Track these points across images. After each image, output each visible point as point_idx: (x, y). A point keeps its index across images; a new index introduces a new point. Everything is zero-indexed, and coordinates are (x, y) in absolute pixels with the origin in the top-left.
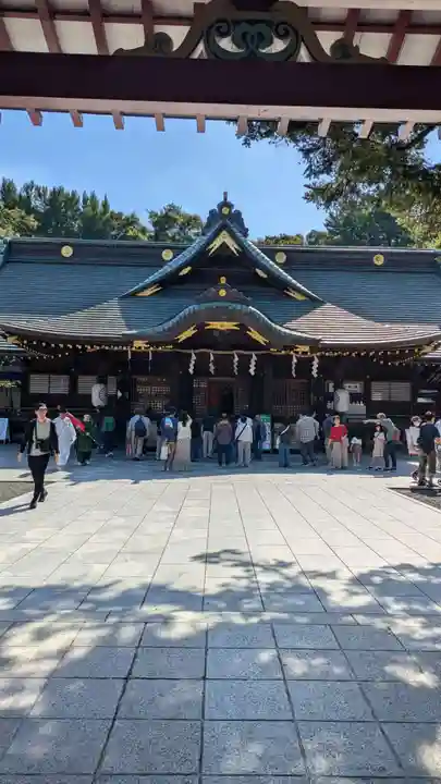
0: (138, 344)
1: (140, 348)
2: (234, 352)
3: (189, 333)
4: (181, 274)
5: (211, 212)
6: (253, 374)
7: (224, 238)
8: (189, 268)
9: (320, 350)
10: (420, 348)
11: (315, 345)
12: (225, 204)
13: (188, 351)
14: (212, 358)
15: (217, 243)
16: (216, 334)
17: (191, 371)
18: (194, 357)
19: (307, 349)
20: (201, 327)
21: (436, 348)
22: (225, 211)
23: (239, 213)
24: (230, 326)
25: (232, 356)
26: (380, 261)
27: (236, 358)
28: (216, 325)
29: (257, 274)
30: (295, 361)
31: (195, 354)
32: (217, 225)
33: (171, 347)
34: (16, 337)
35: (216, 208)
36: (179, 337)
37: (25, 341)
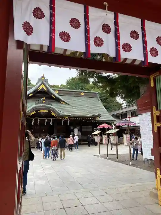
2: (46, 118)
3: (33, 113)
4: (30, 95)
6: (51, 124)
7: (43, 86)
8: (32, 94)
9: (71, 118)
10: (96, 117)
11: (69, 117)
12: (43, 77)
14: (39, 120)
15: (40, 88)
16: (42, 113)
17: (33, 124)
18: (33, 120)
19: (67, 117)
20: (37, 111)
21: (100, 117)
22: (43, 79)
23: (47, 80)
24: (45, 111)
25: (45, 120)
26: (83, 94)
27: (46, 120)
28: (41, 111)
29: (52, 97)
30: (63, 121)
31: (34, 119)
32: (41, 82)
33: (27, 117)
35: (40, 78)
36: (30, 114)
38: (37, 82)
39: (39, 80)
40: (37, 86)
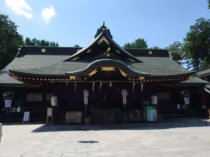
0: (71, 77)
1: (72, 79)
2: (110, 82)
3: (94, 72)
4: (87, 52)
5: (98, 30)
7: (104, 39)
8: (90, 50)
9: (149, 79)
10: (188, 77)
11: (147, 77)
12: (104, 27)
13: (91, 82)
14: (101, 84)
15: (101, 41)
17: (93, 89)
18: (94, 84)
19: (143, 78)
20: (99, 70)
22: (104, 29)
23: (109, 30)
24: (111, 69)
25: (109, 83)
28: (105, 69)
29: (117, 52)
30: (134, 84)
31: (94, 82)
32: (101, 34)
33: (86, 79)
34: (17, 76)
35: (100, 28)
36: (90, 74)
37: (21, 78)
38: (96, 34)
39: (99, 31)
40: (97, 38)
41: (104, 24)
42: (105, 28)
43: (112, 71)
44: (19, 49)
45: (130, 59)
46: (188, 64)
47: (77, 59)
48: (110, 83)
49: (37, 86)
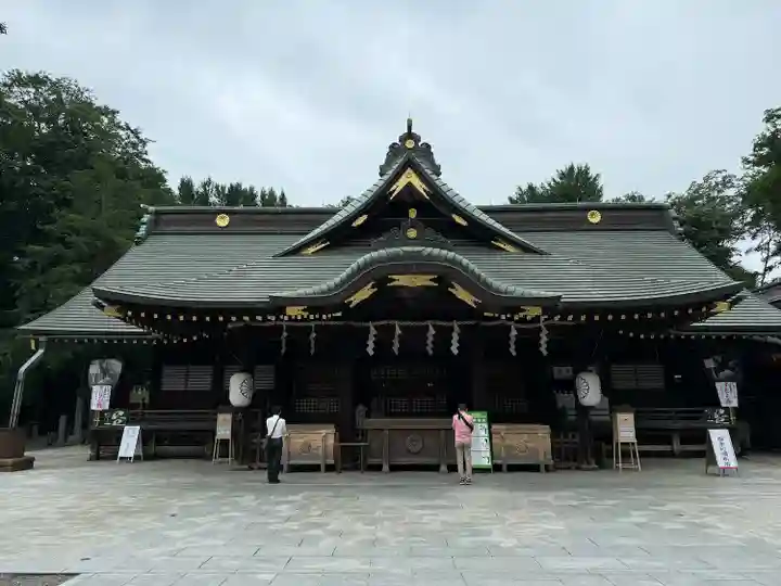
0: (293, 311)
1: (296, 317)
2: (429, 323)
3: (365, 293)
4: (354, 225)
5: (393, 147)
7: (410, 178)
8: (365, 217)
9: (559, 313)
10: (710, 305)
11: (550, 306)
12: (410, 135)
13: (366, 324)
14: (398, 331)
15: (400, 185)
16: (405, 294)
17: (370, 351)
18: (373, 331)
19: (537, 311)
20: (382, 283)
22: (410, 144)
23: (428, 146)
24: (422, 281)
26: (595, 218)
27: (432, 331)
28: (402, 280)
29: (454, 221)
30: (514, 333)
31: (376, 327)
32: (400, 161)
33: (339, 314)
34: (118, 306)
35: (397, 141)
36: (352, 299)
37: (130, 313)
38: (383, 162)
39: (394, 152)
40: (386, 177)
41: (410, 128)
42: (416, 139)
43: (427, 287)
44: (146, 218)
45: (502, 246)
46: (765, 255)
47: (318, 248)
48: (428, 326)
49: (190, 338)
